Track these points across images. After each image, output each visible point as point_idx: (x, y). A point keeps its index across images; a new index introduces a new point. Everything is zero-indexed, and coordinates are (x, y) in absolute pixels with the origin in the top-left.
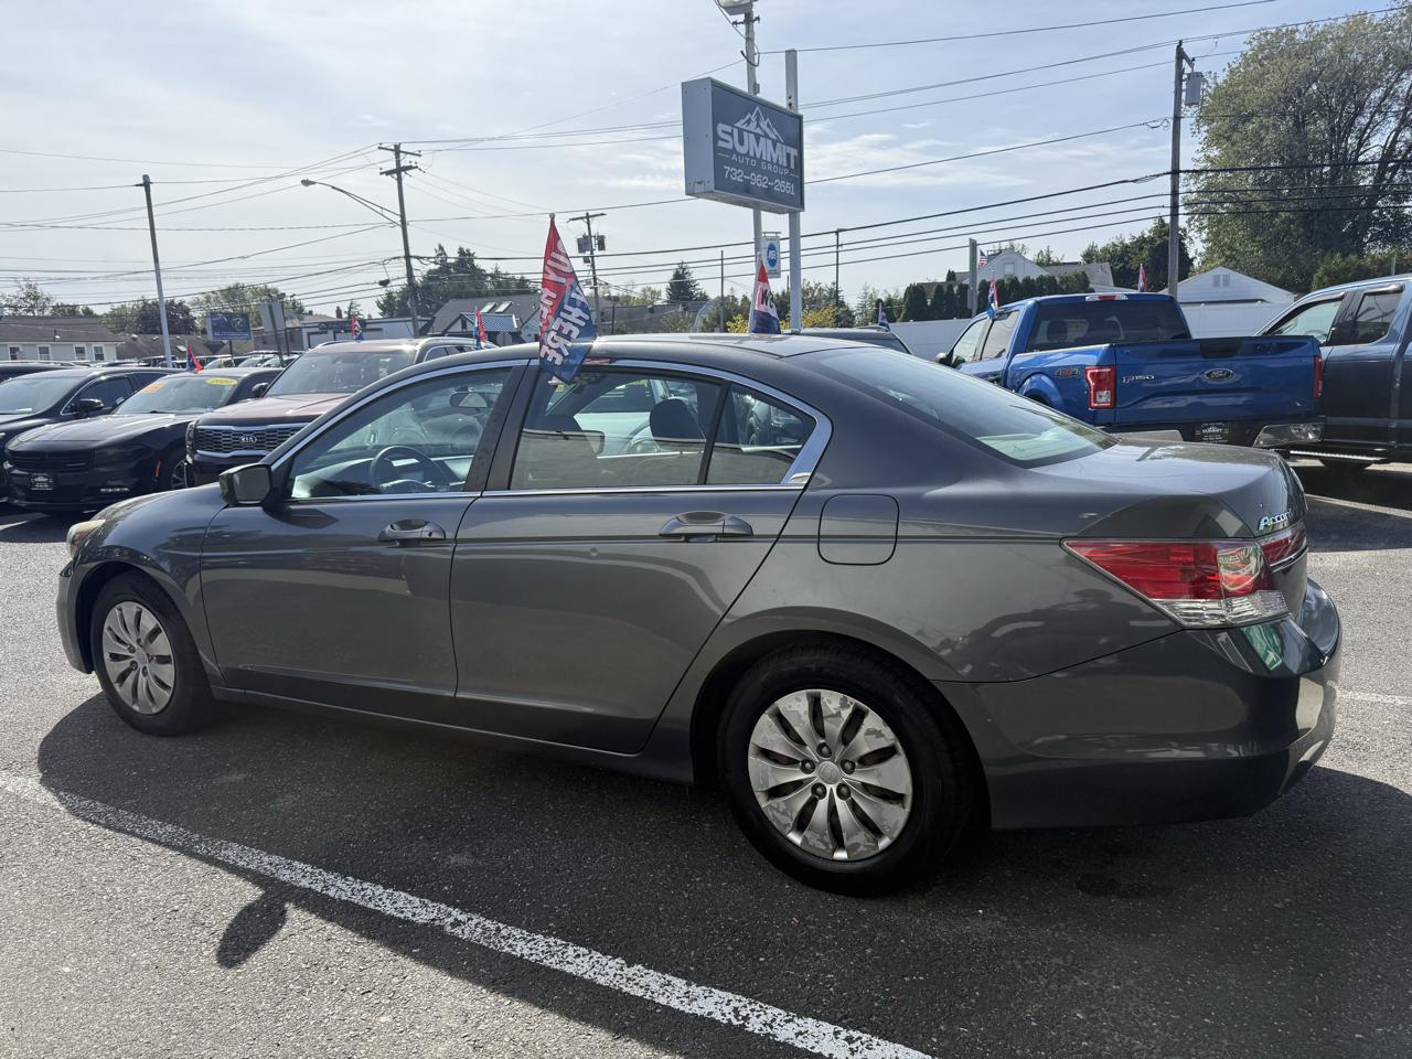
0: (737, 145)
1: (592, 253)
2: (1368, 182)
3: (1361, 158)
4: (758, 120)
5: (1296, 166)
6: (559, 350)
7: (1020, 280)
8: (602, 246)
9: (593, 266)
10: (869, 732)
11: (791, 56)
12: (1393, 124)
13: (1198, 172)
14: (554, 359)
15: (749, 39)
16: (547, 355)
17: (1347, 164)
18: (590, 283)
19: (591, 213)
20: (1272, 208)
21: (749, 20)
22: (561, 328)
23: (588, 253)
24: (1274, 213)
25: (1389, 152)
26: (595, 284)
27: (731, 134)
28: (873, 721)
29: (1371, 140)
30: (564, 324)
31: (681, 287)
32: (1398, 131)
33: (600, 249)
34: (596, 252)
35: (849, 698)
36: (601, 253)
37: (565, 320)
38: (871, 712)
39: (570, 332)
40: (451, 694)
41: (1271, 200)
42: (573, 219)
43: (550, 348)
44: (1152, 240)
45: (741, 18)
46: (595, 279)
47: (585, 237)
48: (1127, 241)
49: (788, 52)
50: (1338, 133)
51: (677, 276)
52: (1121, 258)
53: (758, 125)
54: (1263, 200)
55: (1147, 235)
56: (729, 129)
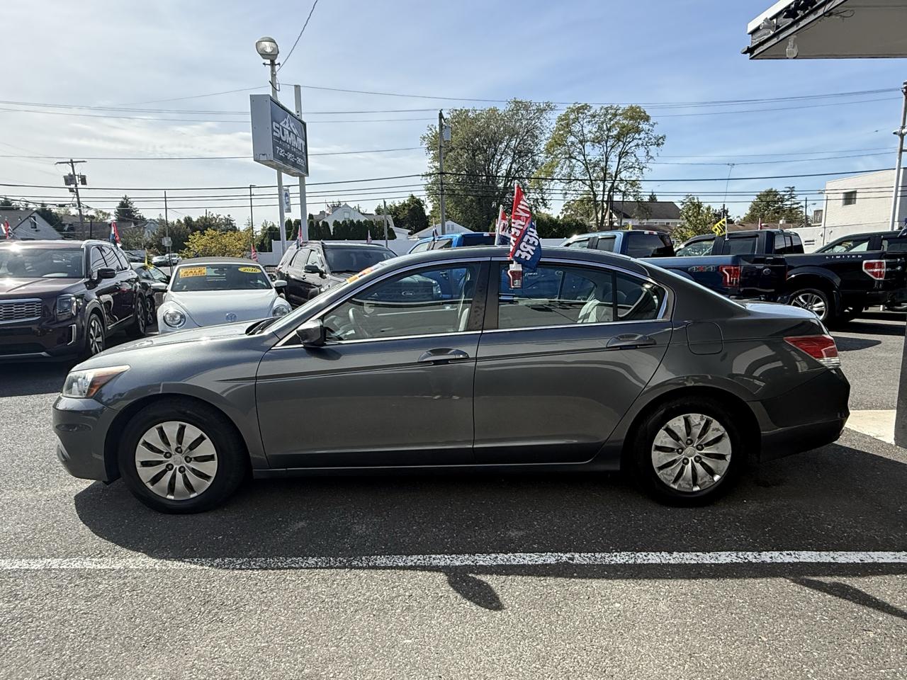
0: (282, 136)
1: (76, 186)
2: (501, 185)
3: (498, 175)
4: (289, 122)
5: (471, 174)
6: (528, 252)
7: (355, 222)
8: (84, 181)
9: (77, 195)
10: (713, 430)
11: (297, 87)
12: (509, 160)
13: (430, 175)
14: (526, 257)
15: (273, 76)
16: (520, 255)
17: (492, 177)
18: (76, 206)
19: (74, 160)
20: (465, 193)
21: (273, 64)
22: (529, 240)
23: (73, 186)
24: (466, 196)
25: (509, 173)
26: (80, 206)
27: (279, 129)
28: (715, 424)
29: (502, 166)
30: (530, 238)
31: (126, 212)
32: (512, 163)
33: (82, 184)
34: (80, 186)
35: (704, 416)
36: (84, 186)
37: (531, 236)
38: (714, 420)
39: (534, 242)
40: (471, 446)
41: (464, 190)
42: (60, 163)
43: (522, 251)
44: (409, 205)
45: (268, 62)
46: (79, 203)
47: (70, 175)
48: (397, 205)
49: (296, 86)
50: (489, 160)
51: (122, 205)
52: (395, 214)
53: (289, 126)
54: (461, 190)
55: (406, 202)
56: (278, 126)
